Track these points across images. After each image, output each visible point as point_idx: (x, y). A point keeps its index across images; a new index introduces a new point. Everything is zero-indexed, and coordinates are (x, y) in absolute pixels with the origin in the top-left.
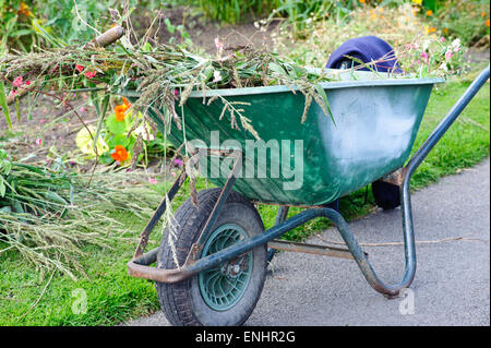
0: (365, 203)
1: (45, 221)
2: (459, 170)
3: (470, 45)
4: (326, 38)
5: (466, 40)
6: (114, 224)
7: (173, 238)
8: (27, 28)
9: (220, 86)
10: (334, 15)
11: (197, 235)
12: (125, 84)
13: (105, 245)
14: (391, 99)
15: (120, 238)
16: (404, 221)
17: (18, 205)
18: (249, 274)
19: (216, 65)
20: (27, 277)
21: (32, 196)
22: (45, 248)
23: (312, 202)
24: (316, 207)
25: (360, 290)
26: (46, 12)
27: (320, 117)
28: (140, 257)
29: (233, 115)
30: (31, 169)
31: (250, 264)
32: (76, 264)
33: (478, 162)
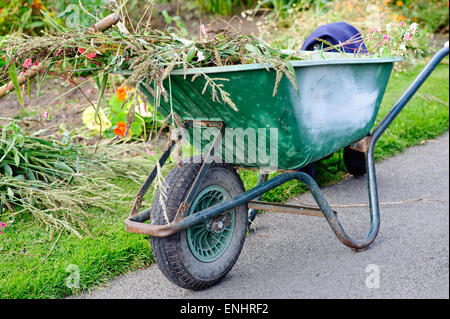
0: (338, 171)
1: (54, 187)
2: (423, 142)
3: (437, 32)
4: (306, 26)
5: (433, 27)
6: (115, 189)
7: (164, 198)
8: (40, 20)
9: (203, 64)
10: (315, 6)
11: (185, 195)
12: (120, 64)
13: (107, 207)
14: (356, 76)
15: (120, 202)
16: (369, 184)
17: (31, 174)
18: (232, 230)
19: (199, 46)
20: (38, 235)
21: (43, 165)
22: (54, 210)
23: (287, 167)
24: (290, 171)
25: (331, 244)
26: (57, 6)
27: (291, 91)
28: (136, 215)
29: (214, 90)
30: (42, 142)
31: (232, 222)
32: (82, 225)
33: (440, 134)
